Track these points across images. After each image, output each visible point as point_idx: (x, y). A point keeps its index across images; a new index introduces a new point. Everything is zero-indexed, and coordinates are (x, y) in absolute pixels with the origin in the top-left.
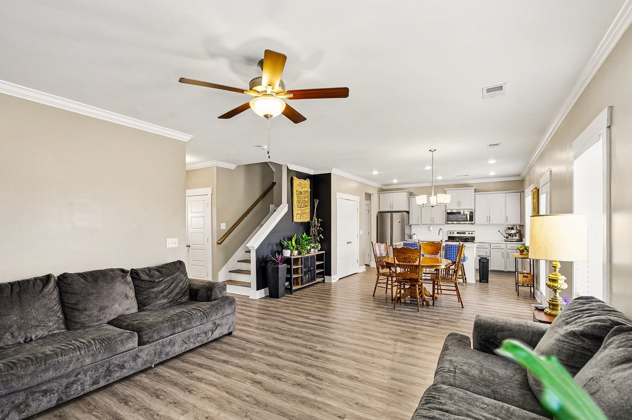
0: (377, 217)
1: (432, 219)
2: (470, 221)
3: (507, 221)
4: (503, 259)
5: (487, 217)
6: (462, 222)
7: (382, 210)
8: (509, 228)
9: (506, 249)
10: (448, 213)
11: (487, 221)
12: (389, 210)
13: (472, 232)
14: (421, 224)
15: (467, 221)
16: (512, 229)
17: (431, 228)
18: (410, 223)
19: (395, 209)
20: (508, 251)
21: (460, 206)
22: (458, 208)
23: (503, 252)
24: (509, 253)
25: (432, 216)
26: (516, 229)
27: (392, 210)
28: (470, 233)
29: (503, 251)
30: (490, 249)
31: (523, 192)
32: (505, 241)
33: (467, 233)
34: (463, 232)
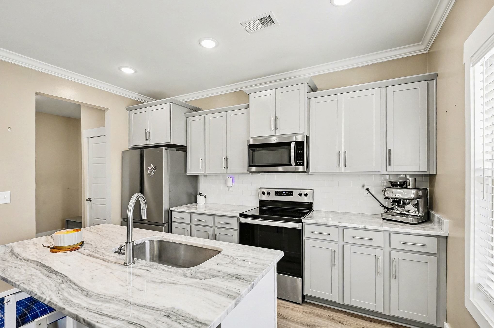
1: (225, 163)
2: (297, 165)
3: (389, 163)
4: (380, 279)
5: (339, 153)
6: (280, 169)
7: (133, 144)
8: (394, 184)
9: (387, 249)
10: (250, 146)
11: (339, 165)
12: (144, 143)
14: (205, 174)
15: (290, 165)
16: (403, 185)
20: (394, 255)
21: (275, 128)
22: (273, 133)
23: (379, 258)
24: (397, 260)
25: (225, 156)
26: (415, 188)
28: (303, 193)
29: (379, 253)
30: (343, 243)
31: (434, 80)
32: (384, 219)
33: (296, 193)
34: (288, 192)
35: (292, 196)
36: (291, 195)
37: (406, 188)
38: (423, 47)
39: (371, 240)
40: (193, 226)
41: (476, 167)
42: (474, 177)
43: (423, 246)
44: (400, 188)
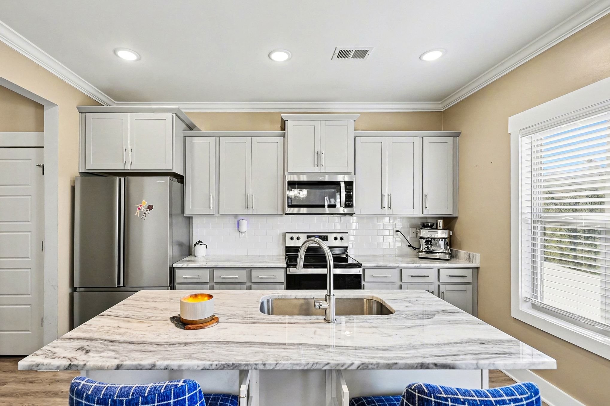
0: (73, 189)
1: (249, 201)
2: (346, 206)
3: (425, 206)
5: (384, 196)
6: (327, 210)
7: (94, 165)
8: (424, 226)
9: (437, 283)
10: (290, 184)
11: (384, 208)
12: (118, 166)
13: (341, 235)
14: (217, 215)
16: (433, 226)
17: (244, 226)
18: (188, 211)
19: (136, 167)
20: (442, 287)
21: (320, 165)
22: (317, 170)
25: (248, 192)
26: (444, 229)
27: (127, 168)
28: (339, 236)
29: (431, 287)
30: (401, 283)
31: (457, 137)
32: (420, 258)
33: (331, 237)
34: (322, 236)
35: (327, 240)
36: (325, 240)
37: (437, 229)
38: (441, 106)
39: (424, 276)
40: (214, 285)
41: (522, 212)
42: (521, 219)
43: (463, 277)
44: (430, 229)
